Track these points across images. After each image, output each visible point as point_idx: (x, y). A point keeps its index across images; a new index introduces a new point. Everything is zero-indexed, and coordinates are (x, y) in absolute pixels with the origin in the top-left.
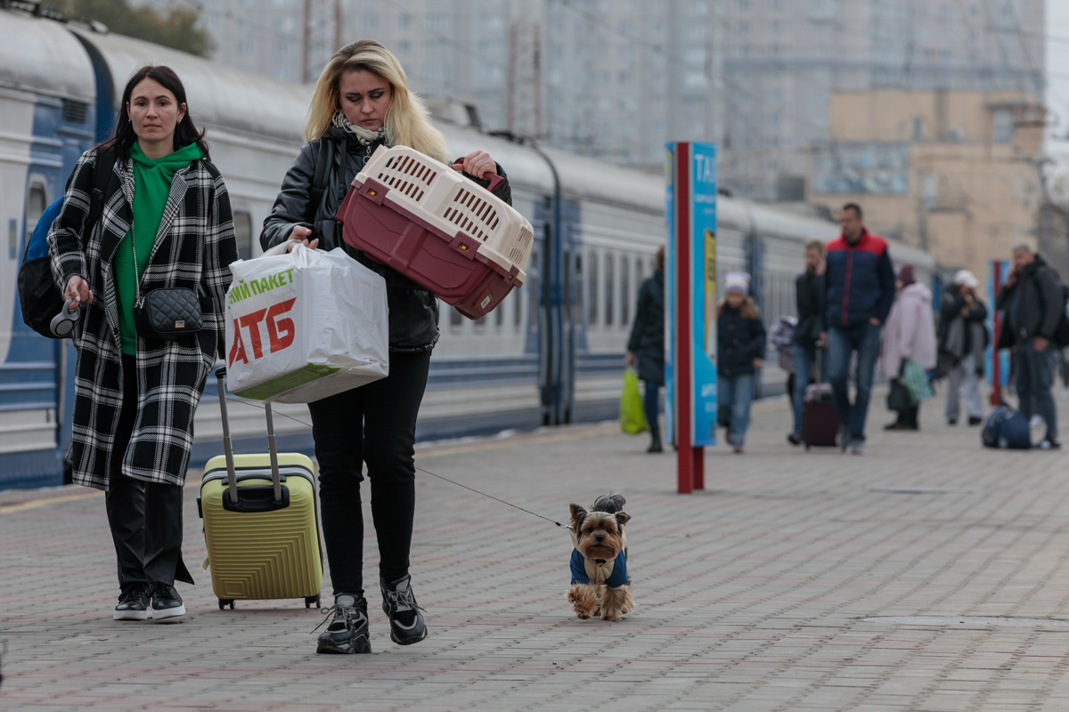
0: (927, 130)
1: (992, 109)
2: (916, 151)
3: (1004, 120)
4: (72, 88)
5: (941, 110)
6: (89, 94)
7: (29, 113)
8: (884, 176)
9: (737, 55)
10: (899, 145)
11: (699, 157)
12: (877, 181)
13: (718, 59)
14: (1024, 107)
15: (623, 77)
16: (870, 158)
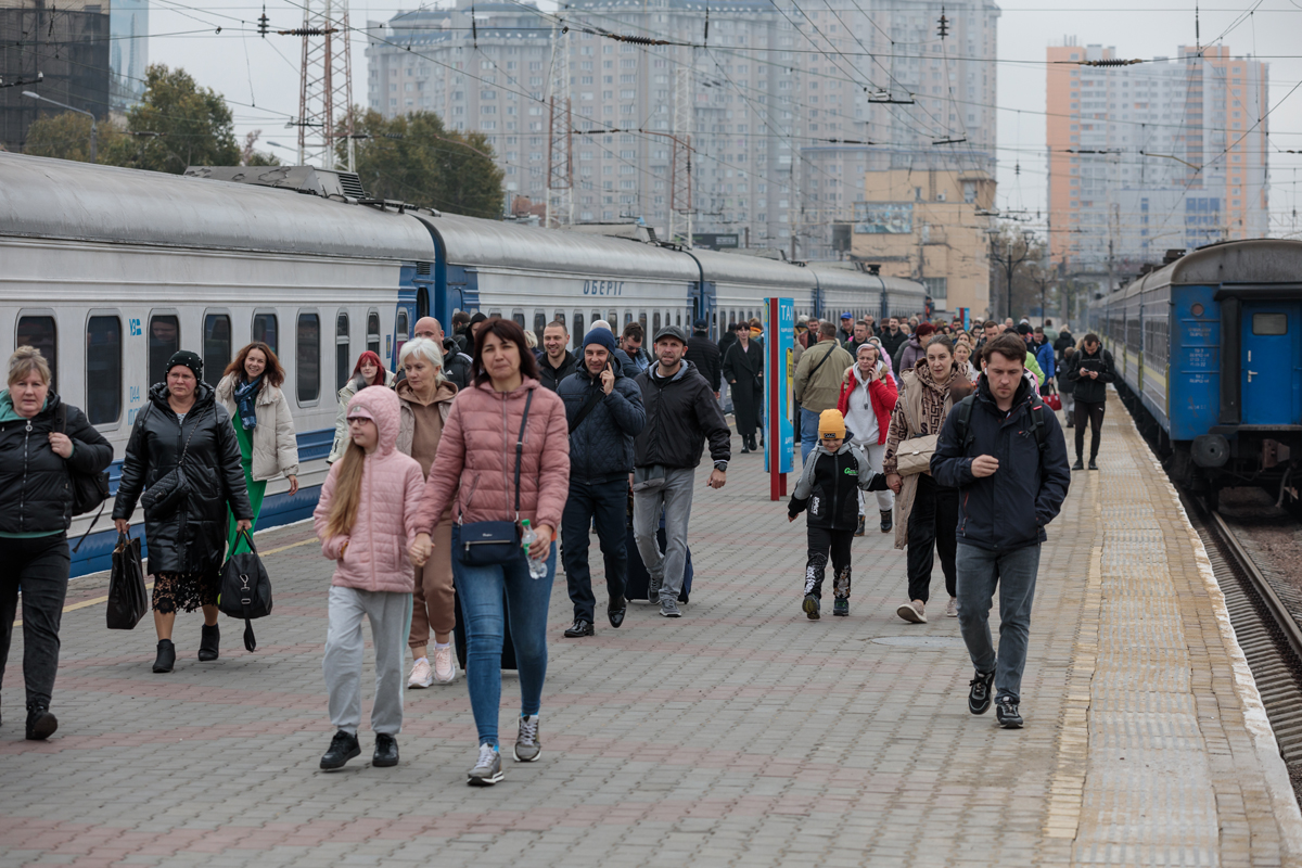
0: (925, 195)
1: (964, 181)
2: (917, 209)
3: (969, 188)
4: (421, 253)
5: (932, 184)
6: (432, 259)
7: (397, 272)
8: (897, 222)
9: (810, 145)
10: (906, 204)
11: (784, 307)
12: (894, 226)
13: (798, 148)
14: (982, 181)
15: (740, 158)
16: (889, 211)
